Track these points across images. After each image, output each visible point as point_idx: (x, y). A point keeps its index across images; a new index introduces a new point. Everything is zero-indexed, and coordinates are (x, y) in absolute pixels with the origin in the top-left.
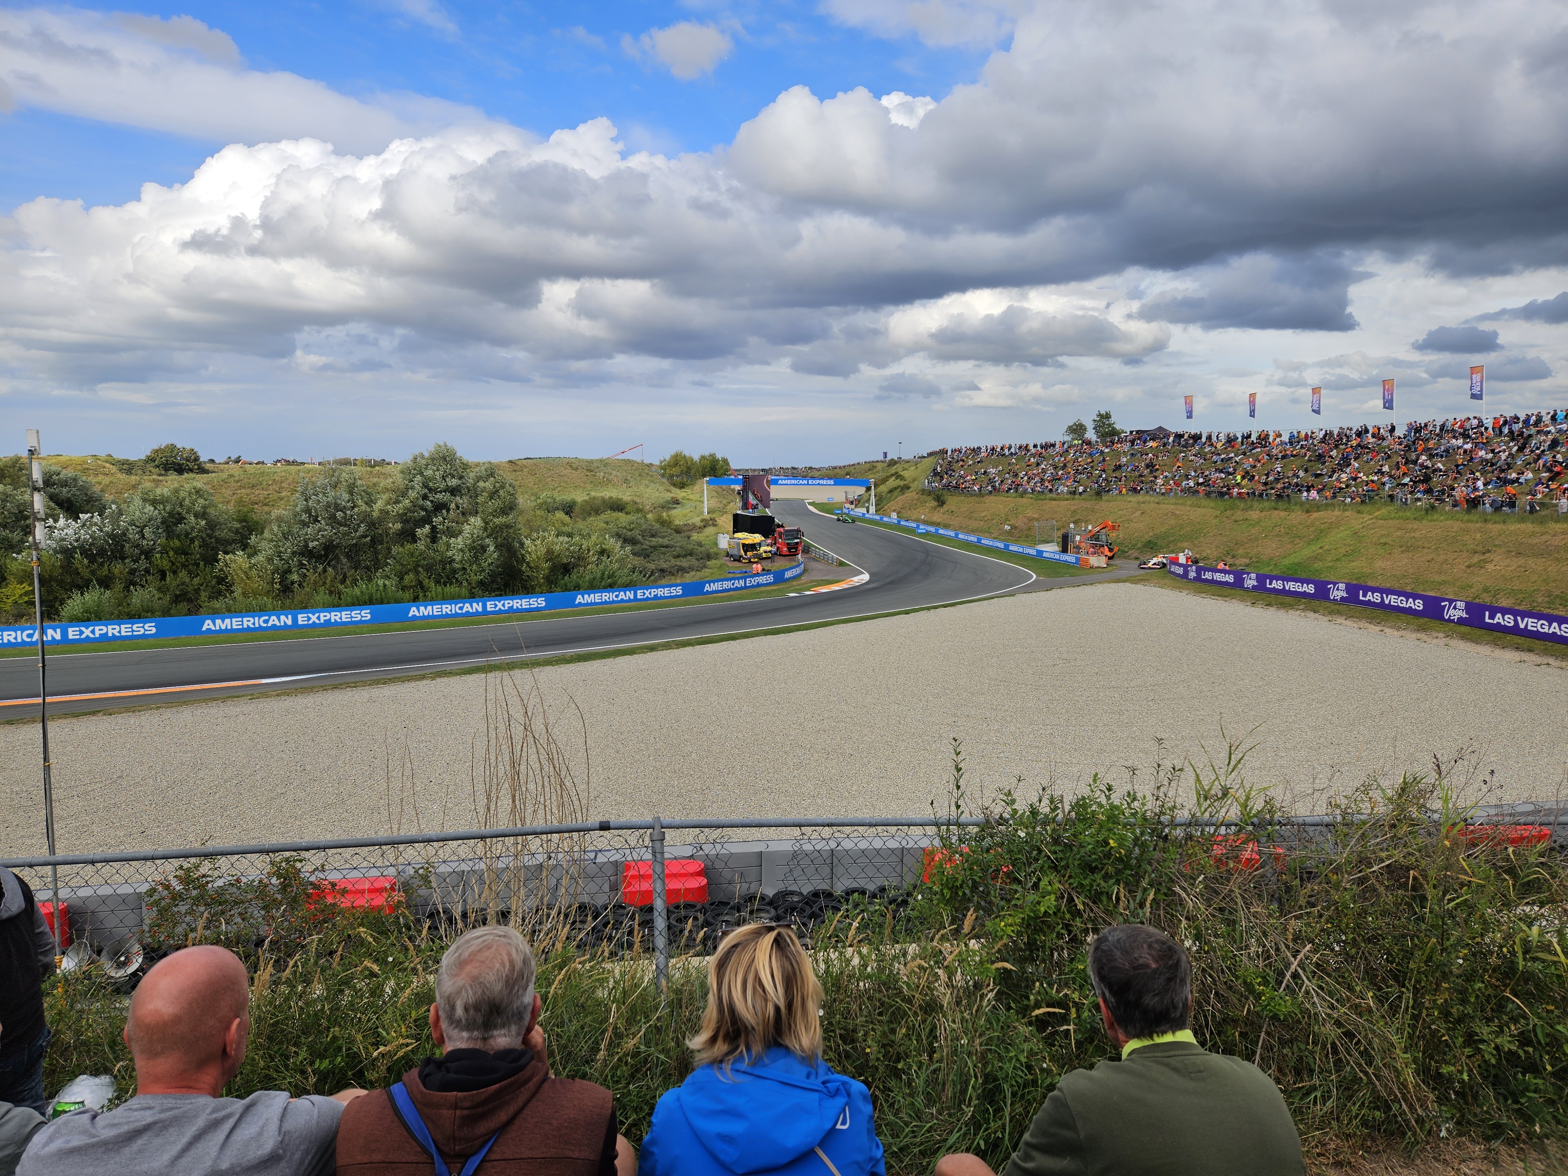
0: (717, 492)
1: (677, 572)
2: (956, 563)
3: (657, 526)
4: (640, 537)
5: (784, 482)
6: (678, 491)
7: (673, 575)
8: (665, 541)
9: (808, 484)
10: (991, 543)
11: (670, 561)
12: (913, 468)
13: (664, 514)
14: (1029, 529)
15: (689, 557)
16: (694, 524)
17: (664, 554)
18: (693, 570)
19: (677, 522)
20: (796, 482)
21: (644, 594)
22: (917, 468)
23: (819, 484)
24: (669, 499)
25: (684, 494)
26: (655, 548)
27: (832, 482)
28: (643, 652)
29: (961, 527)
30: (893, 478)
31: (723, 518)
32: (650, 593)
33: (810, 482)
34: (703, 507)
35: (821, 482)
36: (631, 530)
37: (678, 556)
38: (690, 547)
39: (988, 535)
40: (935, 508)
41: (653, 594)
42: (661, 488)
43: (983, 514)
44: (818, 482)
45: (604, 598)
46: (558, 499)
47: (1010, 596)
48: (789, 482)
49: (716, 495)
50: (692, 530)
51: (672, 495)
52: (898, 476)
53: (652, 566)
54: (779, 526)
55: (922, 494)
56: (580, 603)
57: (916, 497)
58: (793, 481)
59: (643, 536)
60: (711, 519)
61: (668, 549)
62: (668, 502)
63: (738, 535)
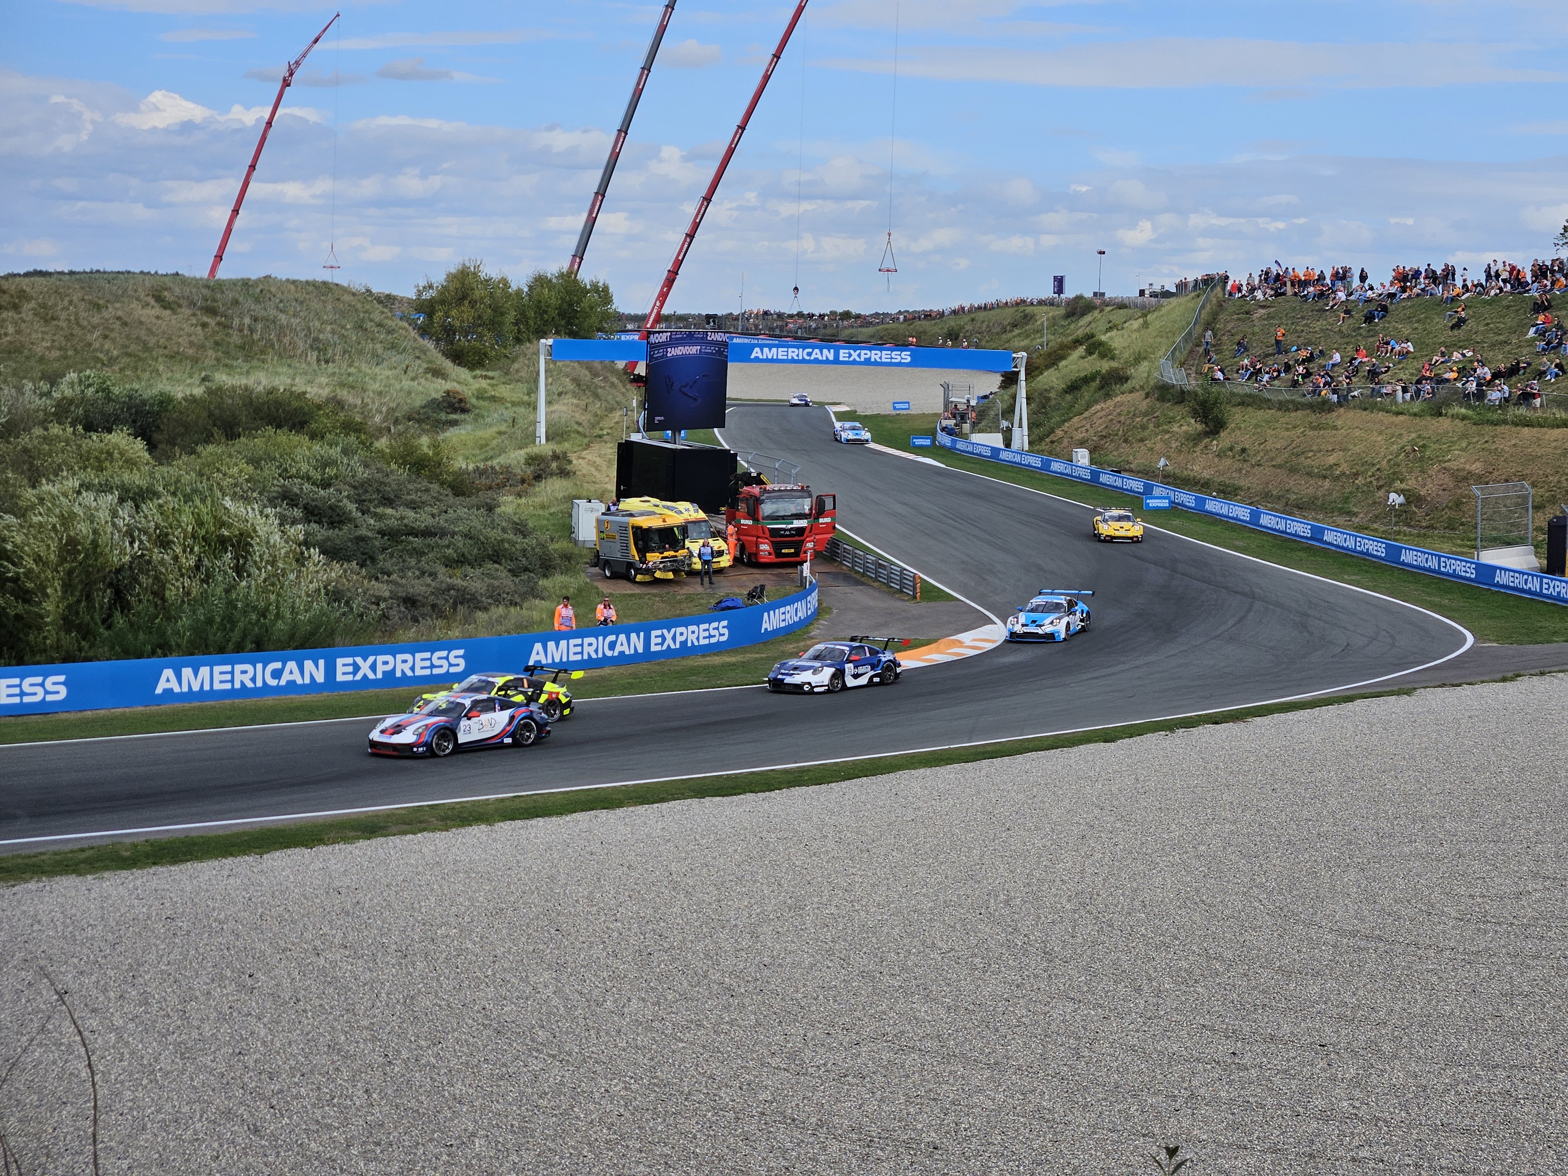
0: (576, 381)
1: (454, 607)
2: (1252, 596)
3: (399, 473)
4: (352, 507)
5: (768, 353)
6: (463, 373)
7: (441, 615)
8: (422, 519)
9: (836, 361)
10: (1350, 543)
11: (433, 575)
12: (1136, 324)
13: (425, 440)
14: (1458, 504)
15: (490, 565)
16: (507, 470)
17: (419, 553)
18: (498, 600)
19: (460, 463)
20: (803, 354)
21: (357, 668)
22: (1146, 325)
23: (868, 362)
24: (438, 396)
25: (484, 384)
26: (392, 535)
27: (906, 356)
28: (346, 840)
29: (1266, 497)
30: (1081, 350)
31: (589, 455)
32: (373, 667)
33: (843, 355)
34: (535, 423)
35: (875, 355)
36: (326, 484)
37: (460, 561)
38: (494, 534)
39: (1340, 520)
40: (1196, 439)
41: (380, 669)
42: (419, 366)
43: (1331, 460)
44: (865, 354)
45: (238, 678)
46: (116, 390)
47: (1399, 693)
48: (781, 353)
49: (571, 386)
50: (500, 486)
51: (449, 386)
52: (1095, 346)
53: (382, 589)
54: (749, 480)
55: (1162, 399)
56: (168, 692)
57: (1144, 405)
58: (793, 353)
59: (360, 502)
60: (555, 457)
61: (431, 541)
62: (435, 405)
63: (632, 504)
